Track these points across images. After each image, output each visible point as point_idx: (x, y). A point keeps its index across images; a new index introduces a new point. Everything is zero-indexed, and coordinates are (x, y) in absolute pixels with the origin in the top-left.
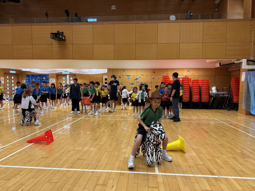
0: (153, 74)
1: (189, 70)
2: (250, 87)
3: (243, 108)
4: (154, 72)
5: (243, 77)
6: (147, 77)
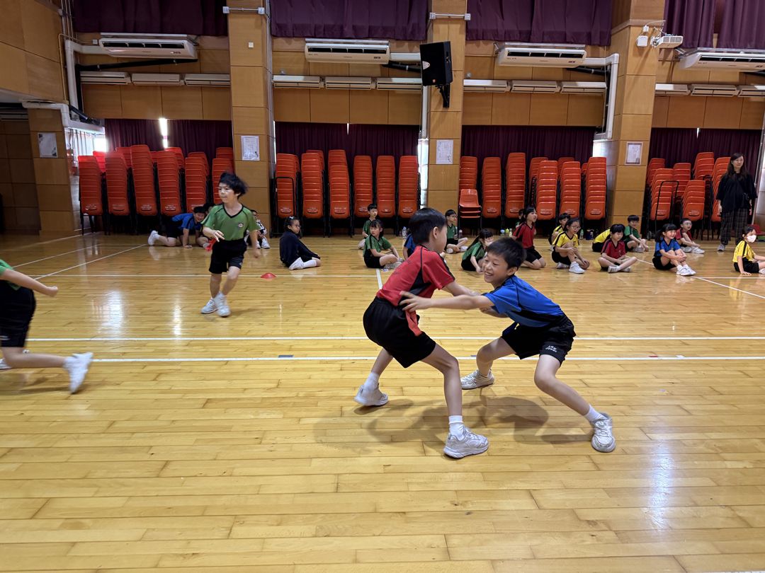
5: (45, 146)
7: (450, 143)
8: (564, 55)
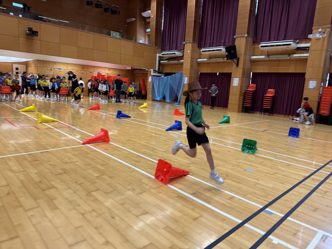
0: (82, 70)
1: (110, 69)
2: (154, 85)
3: (151, 97)
4: (83, 68)
5: (150, 79)
6: (77, 71)
7: (238, 79)
8: (283, 45)
